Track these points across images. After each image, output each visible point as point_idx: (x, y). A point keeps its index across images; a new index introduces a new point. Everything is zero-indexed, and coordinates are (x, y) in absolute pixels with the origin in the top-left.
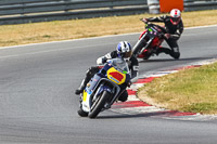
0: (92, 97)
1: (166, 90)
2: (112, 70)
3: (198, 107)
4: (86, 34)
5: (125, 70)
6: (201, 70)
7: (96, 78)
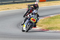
0: (26, 26)
1: (41, 23)
2: (32, 18)
3: (50, 28)
5: (36, 18)
6: (51, 18)
7: (27, 21)
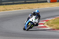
4: (30, 8)
